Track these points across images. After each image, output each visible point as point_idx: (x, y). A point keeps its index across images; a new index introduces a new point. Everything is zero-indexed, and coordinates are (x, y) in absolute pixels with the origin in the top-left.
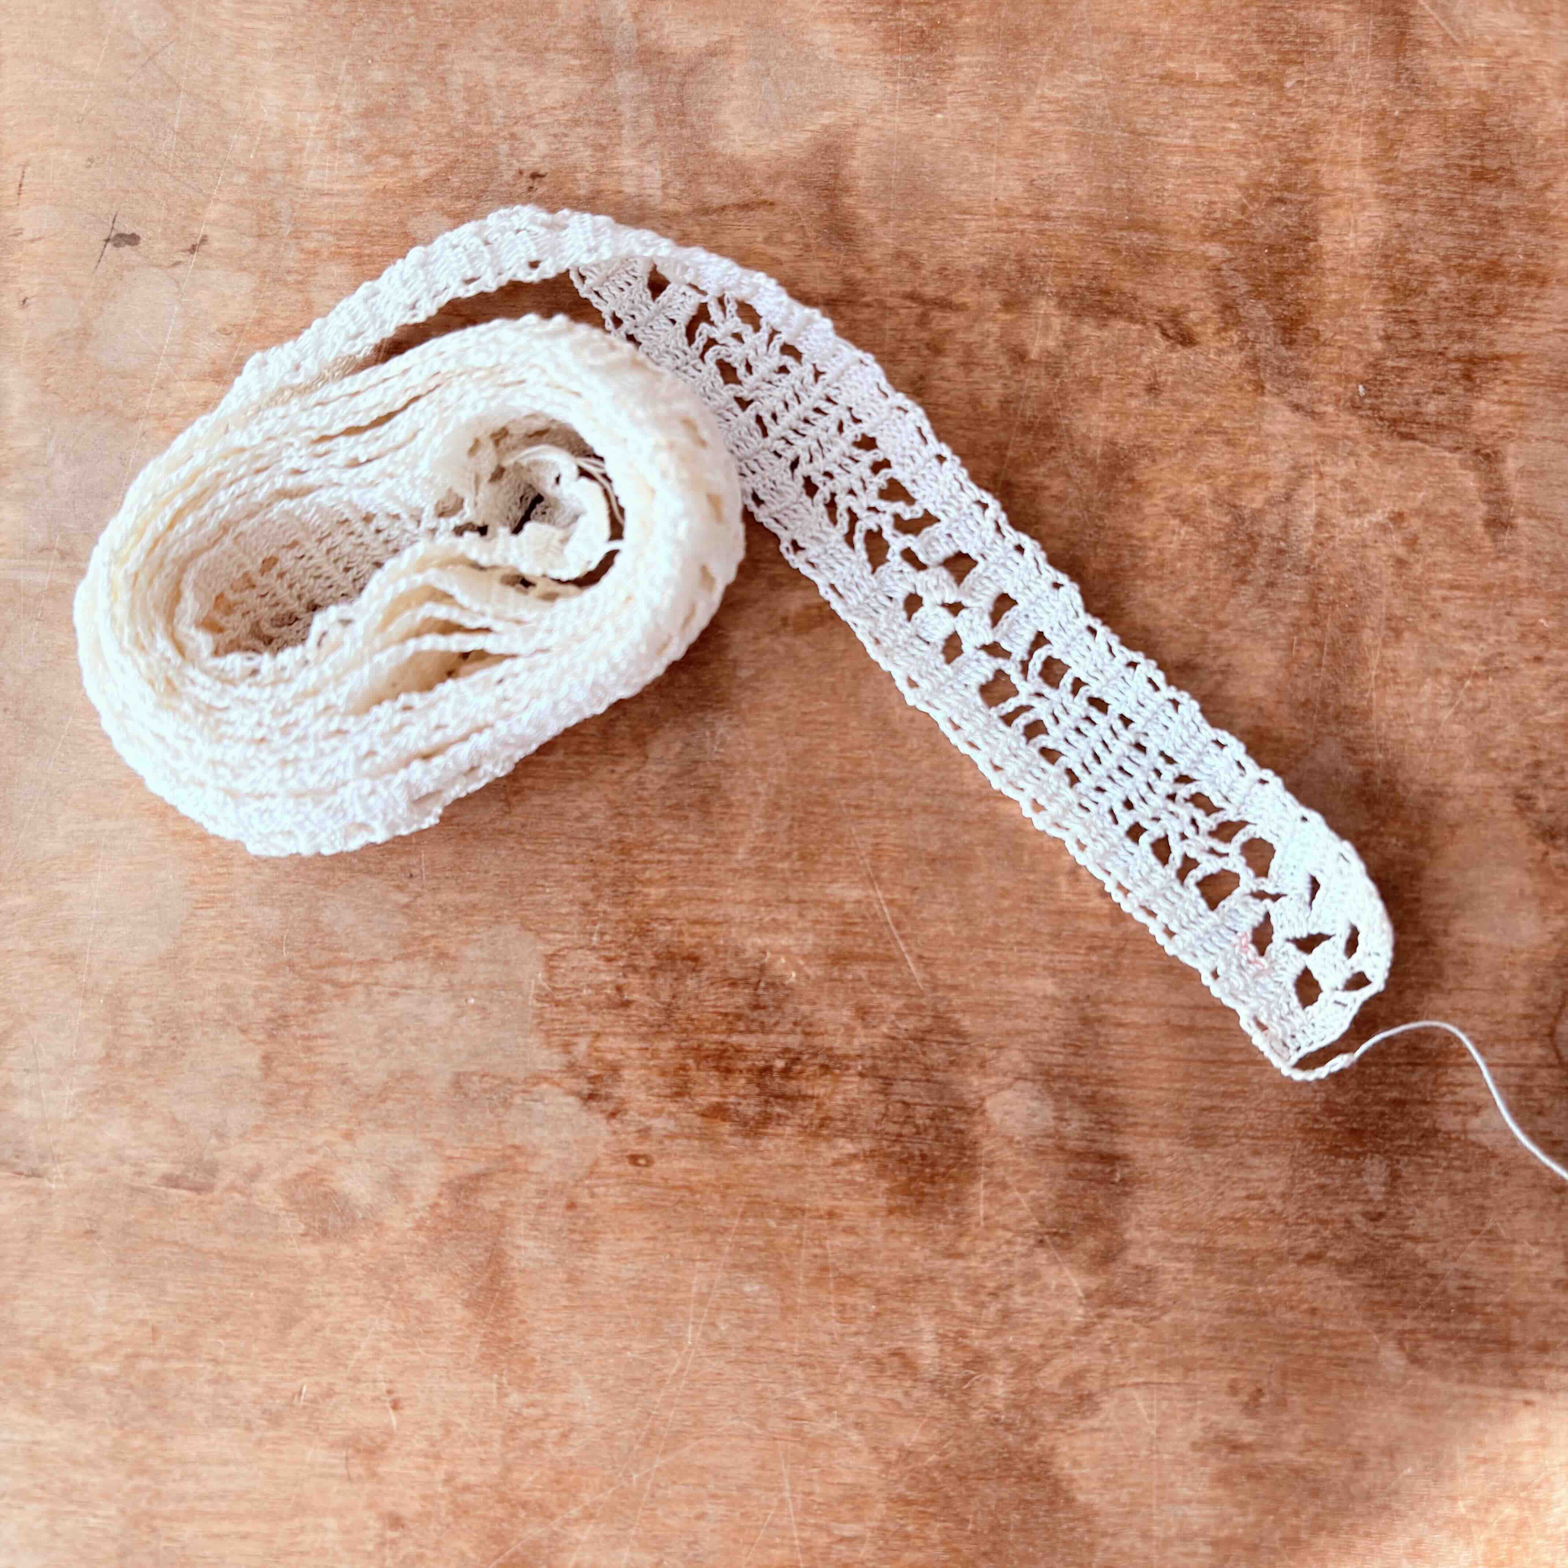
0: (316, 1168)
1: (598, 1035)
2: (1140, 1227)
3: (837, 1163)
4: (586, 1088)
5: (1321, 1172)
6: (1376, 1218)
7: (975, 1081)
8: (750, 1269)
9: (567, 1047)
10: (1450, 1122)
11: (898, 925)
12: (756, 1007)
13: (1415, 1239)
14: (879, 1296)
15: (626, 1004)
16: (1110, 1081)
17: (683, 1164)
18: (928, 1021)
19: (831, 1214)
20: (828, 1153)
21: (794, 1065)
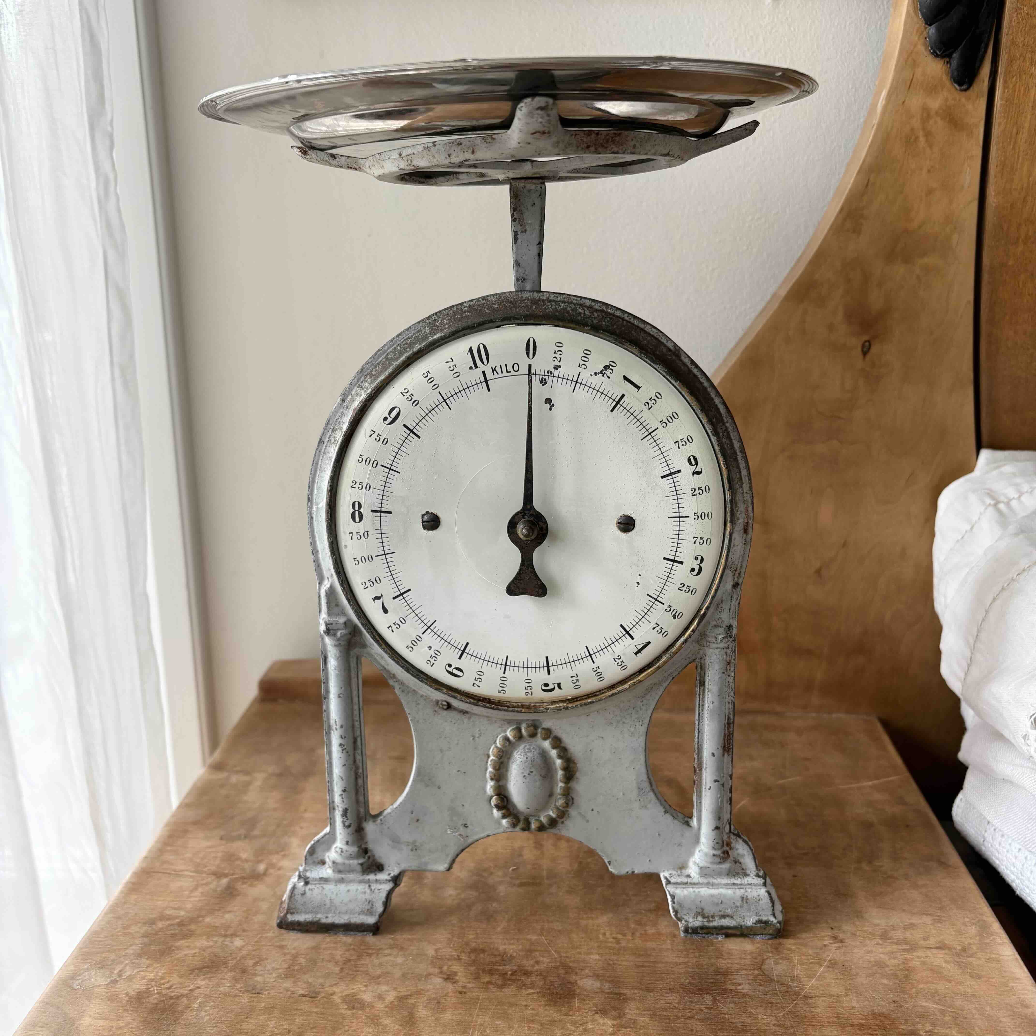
0: (354, 993)
1: (451, 966)
2: (630, 1010)
3: (528, 994)
4: (445, 976)
5: (690, 998)
6: (710, 1009)
7: (574, 977)
8: (498, 1018)
9: (440, 968)
10: (732, 987)
11: (549, 944)
12: (503, 960)
13: (724, 1014)
14: (542, 1025)
15: (461, 959)
16: (618, 977)
17: (477, 994)
18: (558, 964)
19: (526, 1006)
20: (524, 992)
21: (514, 973)
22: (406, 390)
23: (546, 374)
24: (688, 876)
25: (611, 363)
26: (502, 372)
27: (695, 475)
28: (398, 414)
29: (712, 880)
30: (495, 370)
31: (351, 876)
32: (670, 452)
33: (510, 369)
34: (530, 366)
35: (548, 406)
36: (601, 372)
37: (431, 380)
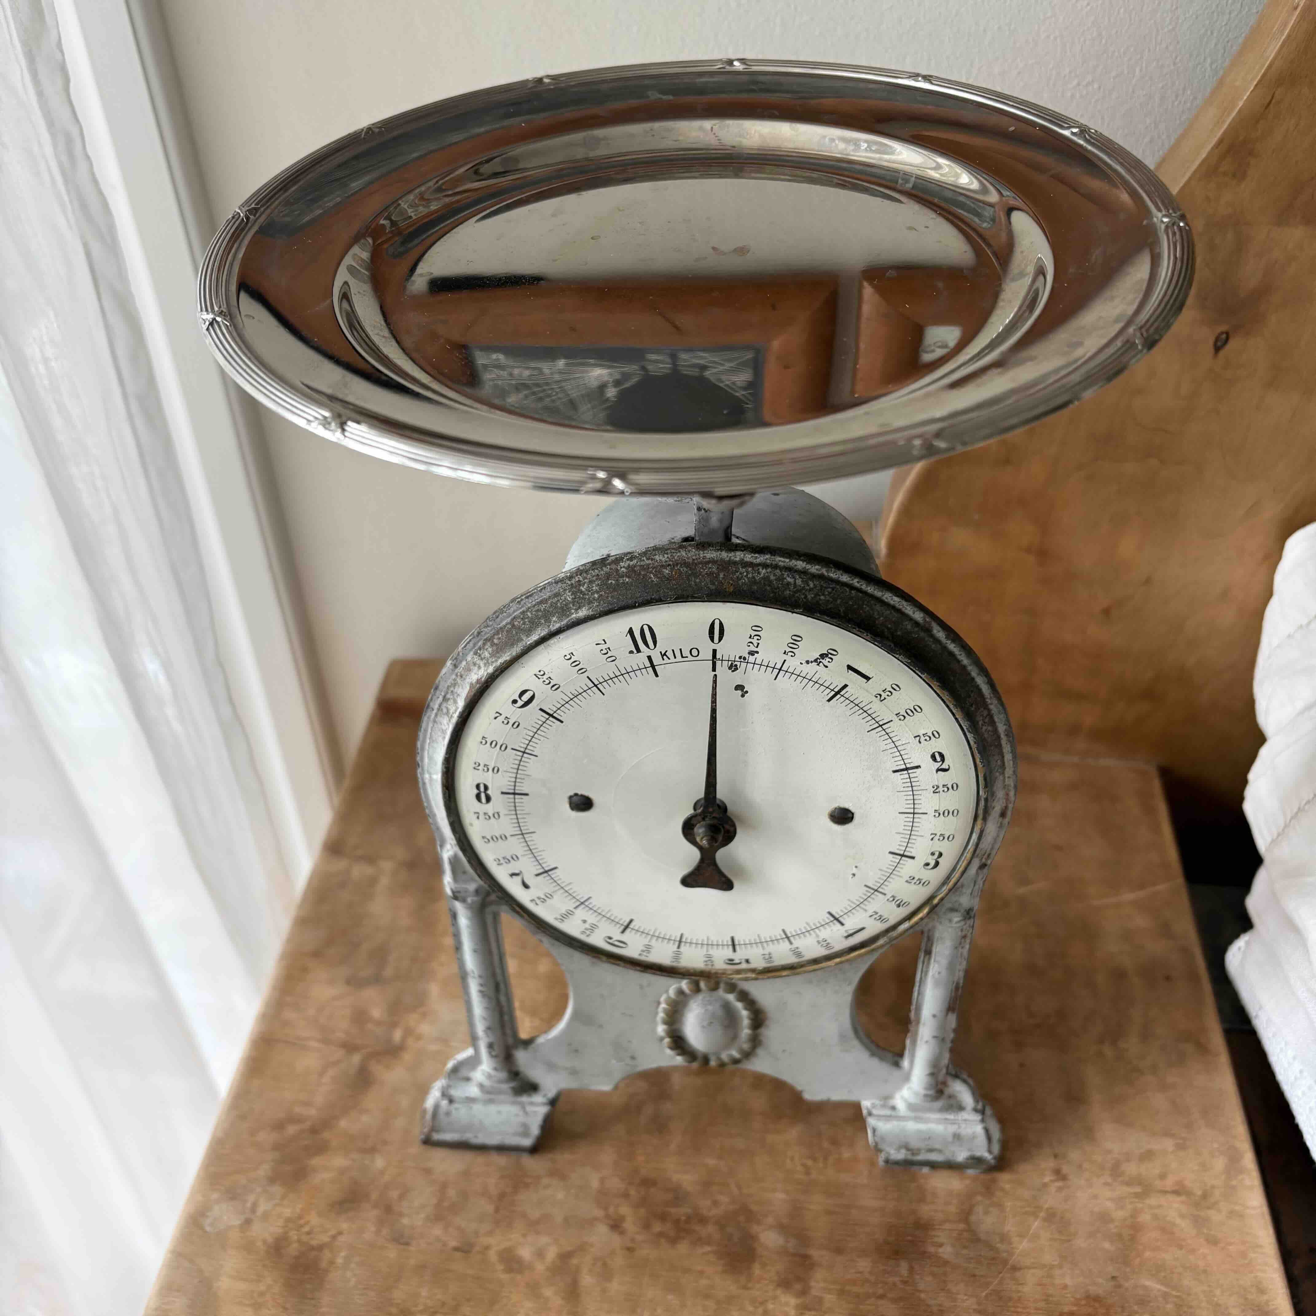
0: (511, 1247)
1: (618, 1206)
2: (816, 1282)
3: (703, 1254)
4: (612, 1223)
5: (883, 1265)
6: (905, 1282)
7: (755, 1227)
8: (670, 1290)
10: (932, 1249)
11: (728, 1173)
12: (676, 1199)
13: (920, 1291)
14: (718, 1302)
15: (629, 1195)
16: (805, 1229)
17: (647, 1251)
18: (739, 1206)
19: (701, 1272)
21: (689, 1219)
22: (542, 673)
23: (737, 659)
24: (893, 1108)
25: (830, 651)
26: (675, 657)
27: (940, 772)
28: (532, 698)
29: (920, 1114)
30: (665, 654)
31: (502, 1097)
32: (908, 747)
33: (686, 653)
34: (715, 652)
35: (739, 692)
36: (816, 661)
37: (575, 664)
